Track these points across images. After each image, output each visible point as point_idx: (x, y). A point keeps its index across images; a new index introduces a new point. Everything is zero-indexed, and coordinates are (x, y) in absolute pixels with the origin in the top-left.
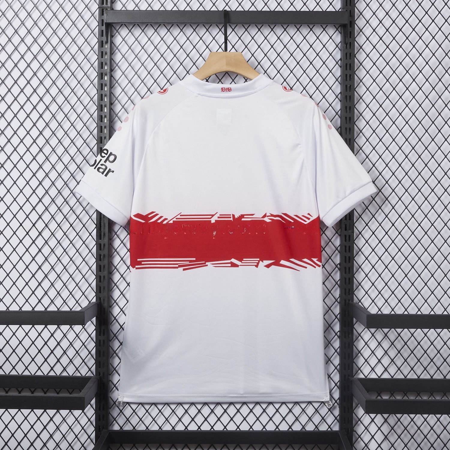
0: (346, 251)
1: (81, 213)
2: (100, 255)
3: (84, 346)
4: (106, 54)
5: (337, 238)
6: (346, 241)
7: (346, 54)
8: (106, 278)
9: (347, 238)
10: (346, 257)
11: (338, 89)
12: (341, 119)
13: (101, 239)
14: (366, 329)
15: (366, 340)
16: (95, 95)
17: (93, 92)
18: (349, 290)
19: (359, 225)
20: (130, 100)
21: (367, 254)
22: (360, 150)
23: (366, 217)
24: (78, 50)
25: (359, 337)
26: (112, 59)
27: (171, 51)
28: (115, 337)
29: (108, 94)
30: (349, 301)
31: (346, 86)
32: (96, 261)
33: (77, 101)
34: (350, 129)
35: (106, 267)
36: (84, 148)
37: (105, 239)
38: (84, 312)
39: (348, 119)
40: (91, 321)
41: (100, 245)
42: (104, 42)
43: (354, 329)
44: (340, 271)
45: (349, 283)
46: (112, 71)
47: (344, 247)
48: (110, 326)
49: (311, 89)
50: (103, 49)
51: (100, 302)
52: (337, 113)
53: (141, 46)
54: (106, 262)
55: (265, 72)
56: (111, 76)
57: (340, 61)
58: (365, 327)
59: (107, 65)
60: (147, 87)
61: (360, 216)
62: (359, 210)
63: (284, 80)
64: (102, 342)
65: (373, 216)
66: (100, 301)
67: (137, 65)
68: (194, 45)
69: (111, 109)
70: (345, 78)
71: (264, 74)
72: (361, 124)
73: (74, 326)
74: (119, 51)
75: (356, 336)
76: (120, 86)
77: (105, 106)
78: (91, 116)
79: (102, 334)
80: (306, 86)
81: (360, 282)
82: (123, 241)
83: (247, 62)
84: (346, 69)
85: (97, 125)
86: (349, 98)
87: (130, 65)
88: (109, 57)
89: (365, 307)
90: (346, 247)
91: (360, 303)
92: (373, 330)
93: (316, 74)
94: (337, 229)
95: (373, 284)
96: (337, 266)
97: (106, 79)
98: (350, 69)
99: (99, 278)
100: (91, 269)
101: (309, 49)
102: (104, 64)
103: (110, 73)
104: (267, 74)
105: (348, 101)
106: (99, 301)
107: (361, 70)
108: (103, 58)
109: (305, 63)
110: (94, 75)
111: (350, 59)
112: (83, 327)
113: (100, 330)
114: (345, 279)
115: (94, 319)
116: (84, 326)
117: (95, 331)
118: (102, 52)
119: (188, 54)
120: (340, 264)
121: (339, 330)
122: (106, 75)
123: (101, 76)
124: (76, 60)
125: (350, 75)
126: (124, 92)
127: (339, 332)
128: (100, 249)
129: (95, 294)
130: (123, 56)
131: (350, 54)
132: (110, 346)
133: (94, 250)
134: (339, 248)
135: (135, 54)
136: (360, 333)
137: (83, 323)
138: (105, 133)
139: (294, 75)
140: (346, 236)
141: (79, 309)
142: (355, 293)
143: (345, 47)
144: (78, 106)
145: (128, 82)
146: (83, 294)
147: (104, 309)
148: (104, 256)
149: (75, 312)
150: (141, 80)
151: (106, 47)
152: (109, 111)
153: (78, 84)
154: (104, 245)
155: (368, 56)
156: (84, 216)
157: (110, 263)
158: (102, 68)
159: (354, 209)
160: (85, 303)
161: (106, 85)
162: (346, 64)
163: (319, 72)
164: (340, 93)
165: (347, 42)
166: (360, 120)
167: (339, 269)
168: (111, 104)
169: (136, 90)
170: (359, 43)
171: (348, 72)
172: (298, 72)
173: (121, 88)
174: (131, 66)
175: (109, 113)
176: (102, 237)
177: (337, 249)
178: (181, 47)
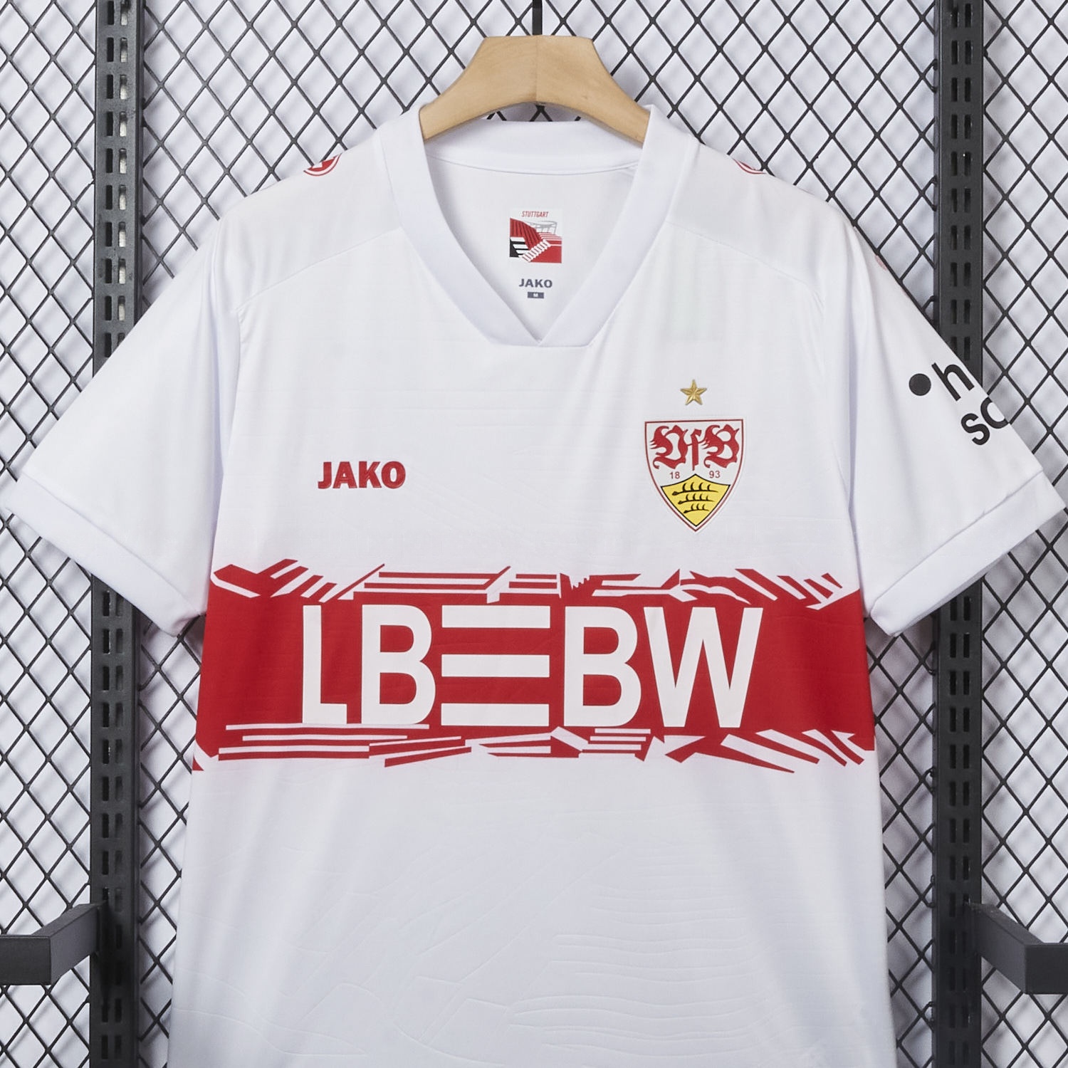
0: (953, 728)
1: (37, 599)
2: (106, 744)
3: (51, 1056)
4: (124, 46)
5: (922, 681)
6: (953, 691)
7: (955, 45)
8: (126, 819)
9: (960, 682)
10: (953, 748)
11: (925, 166)
12: (935, 269)
13: (106, 687)
14: (1025, 997)
15: (1025, 1036)
16: (86, 189)
17: (81, 178)
18: (966, 861)
19: (1001, 638)
20: (208, 205)
21: (1026, 736)
22: (1001, 377)
23: (1024, 610)
24: (28, 34)
25: (999, 1022)
26: (145, 65)
27: (349, 36)
28: (156, 1027)
29: (131, 186)
30: (966, 898)
31: (954, 155)
32: (90, 764)
33: (25, 210)
34: (967, 305)
35: (127, 782)
36: (48, 375)
37: (120, 686)
38: (48, 940)
39: (960, 271)
40: (73, 970)
41: (106, 707)
42: (117, 7)
43: (983, 996)
44: (934, 796)
45: (966, 839)
46: (144, 107)
47: (948, 713)
48: (141, 986)
49: (833, 165)
50: (113, 32)
51: (106, 906)
52: (922, 251)
53: (246, 20)
54: (124, 765)
55: (675, 108)
56: (142, 124)
57: (932, 68)
58: (1020, 991)
59: (125, 84)
60: (266, 163)
61: (1004, 607)
62: (1000, 585)
63: (738, 136)
64: (111, 1043)
65: (1049, 606)
66: (105, 901)
67: (231, 85)
68: (428, 17)
69: (141, 240)
70: (950, 128)
71: (669, 116)
72: (1006, 286)
73: (14, 989)
74: (168, 35)
75: (990, 1020)
76: (172, 158)
77: (122, 227)
78: (73, 262)
79: (112, 1013)
80: (816, 157)
81: (1003, 836)
82: (184, 693)
83: (612, 73)
84: (955, 98)
85: (93, 293)
86: (963, 197)
87: (206, 84)
88: (134, 56)
89: (1021, 919)
90: (953, 711)
91: (1003, 908)
92: (1048, 1000)
93: (849, 115)
94: (921, 650)
95: (1049, 841)
96: (922, 779)
97: (123, 133)
98: (967, 98)
99: (100, 821)
100: (74, 790)
101: (827, 27)
102: (116, 80)
103: (137, 112)
104: (680, 114)
105: (961, 206)
106: (99, 904)
107: (1003, 101)
108: (112, 60)
109: (811, 78)
110: (81, 119)
111: (968, 62)
112: (48, 993)
113: (106, 999)
114: (953, 822)
115: (85, 965)
116: (49, 987)
117: (88, 1004)
118: (110, 42)
119: (406, 47)
120: (933, 771)
121: (930, 1000)
122: (123, 119)
123: (106, 123)
124: (21, 70)
125: (968, 120)
126: (187, 178)
127: (930, 1008)
128: (106, 723)
129: (86, 878)
130: (184, 56)
131: (968, 45)
132: (139, 1057)
133: (85, 726)
134: (930, 716)
135: (222, 48)
136: (1003, 1009)
137: (45, 979)
138: (121, 319)
139: (774, 118)
140: (953, 675)
141: (31, 928)
142: (985, 870)
143: (950, 23)
144: (27, 228)
145: (200, 143)
146: (47, 876)
147: (119, 928)
148: (119, 745)
149: (18, 940)
150: (246, 137)
151: (124, 22)
152: (133, 244)
153: (26, 150)
154: (119, 708)
155: (1028, 51)
156: (49, 607)
157: (140, 770)
158: (110, 94)
159: (983, 580)
160: (52, 910)
161: (123, 155)
162: (955, 82)
163: (859, 106)
164: (934, 180)
165: (955, 6)
166: (1004, 274)
167: (932, 789)
168: (142, 219)
169: (227, 171)
170: (997, 9)
171: (962, 108)
172: (789, 107)
173: (176, 164)
174: (210, 90)
175: (133, 250)
176: (110, 679)
177: (923, 719)
178: (384, 23)
